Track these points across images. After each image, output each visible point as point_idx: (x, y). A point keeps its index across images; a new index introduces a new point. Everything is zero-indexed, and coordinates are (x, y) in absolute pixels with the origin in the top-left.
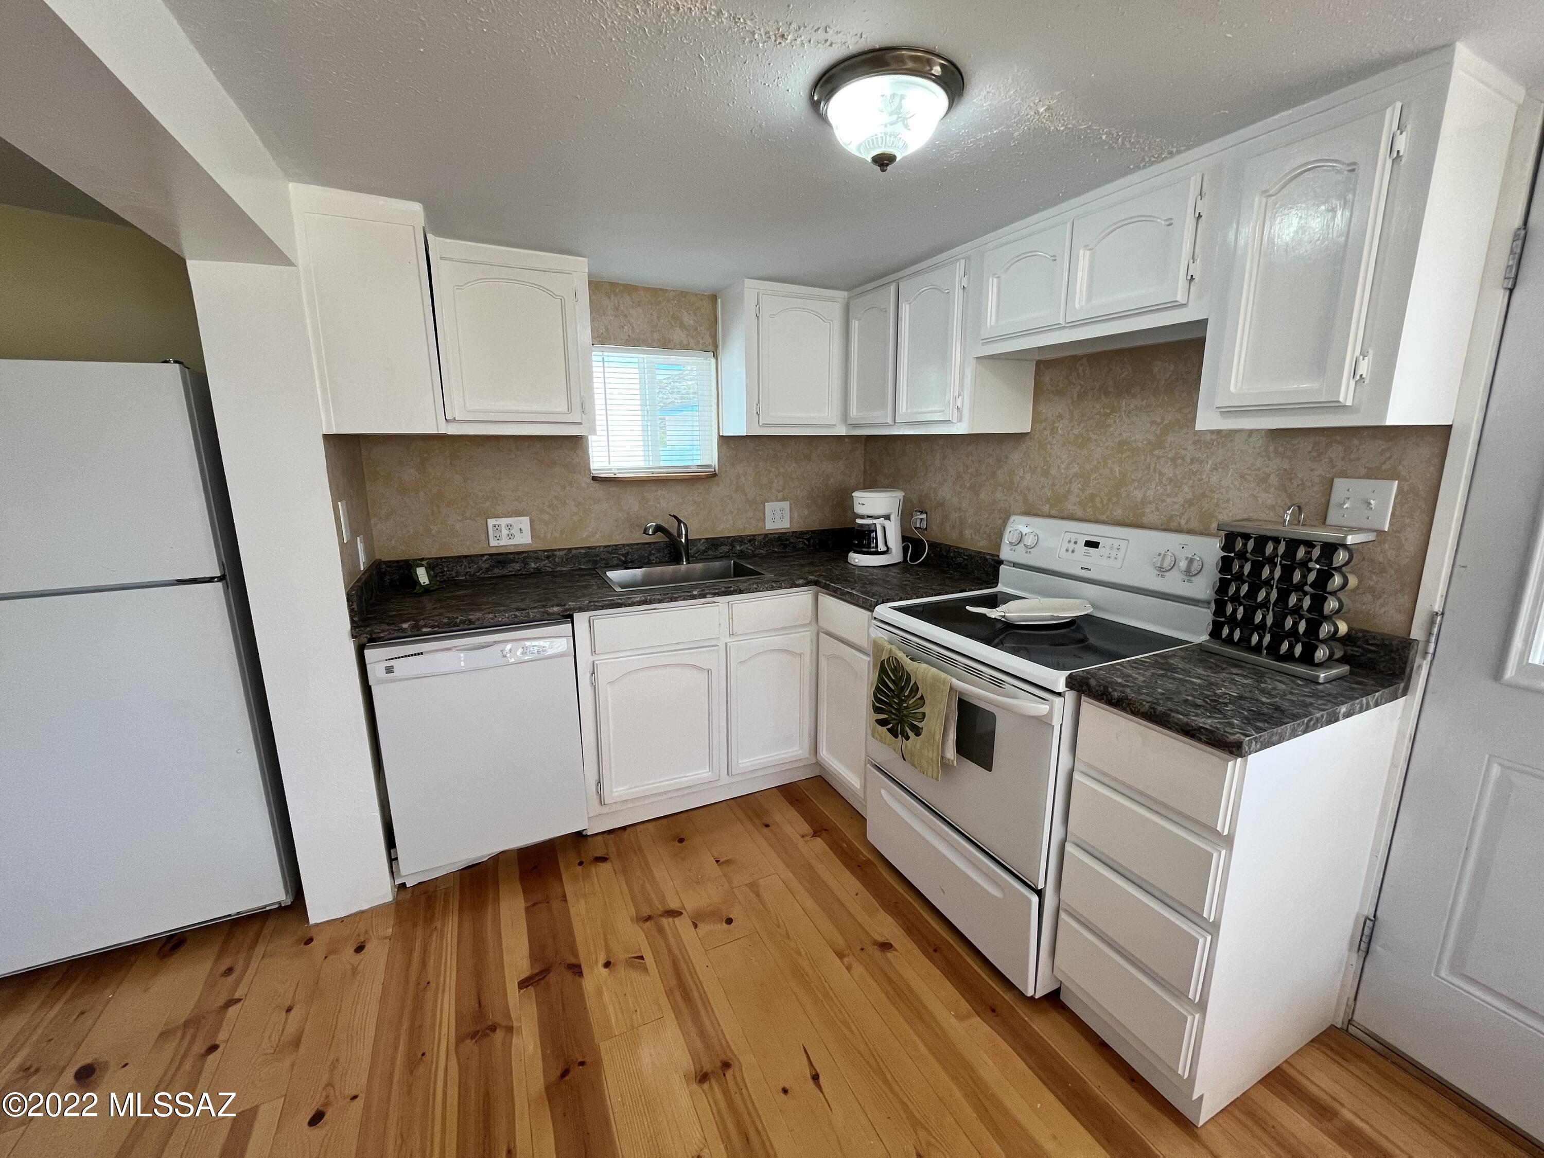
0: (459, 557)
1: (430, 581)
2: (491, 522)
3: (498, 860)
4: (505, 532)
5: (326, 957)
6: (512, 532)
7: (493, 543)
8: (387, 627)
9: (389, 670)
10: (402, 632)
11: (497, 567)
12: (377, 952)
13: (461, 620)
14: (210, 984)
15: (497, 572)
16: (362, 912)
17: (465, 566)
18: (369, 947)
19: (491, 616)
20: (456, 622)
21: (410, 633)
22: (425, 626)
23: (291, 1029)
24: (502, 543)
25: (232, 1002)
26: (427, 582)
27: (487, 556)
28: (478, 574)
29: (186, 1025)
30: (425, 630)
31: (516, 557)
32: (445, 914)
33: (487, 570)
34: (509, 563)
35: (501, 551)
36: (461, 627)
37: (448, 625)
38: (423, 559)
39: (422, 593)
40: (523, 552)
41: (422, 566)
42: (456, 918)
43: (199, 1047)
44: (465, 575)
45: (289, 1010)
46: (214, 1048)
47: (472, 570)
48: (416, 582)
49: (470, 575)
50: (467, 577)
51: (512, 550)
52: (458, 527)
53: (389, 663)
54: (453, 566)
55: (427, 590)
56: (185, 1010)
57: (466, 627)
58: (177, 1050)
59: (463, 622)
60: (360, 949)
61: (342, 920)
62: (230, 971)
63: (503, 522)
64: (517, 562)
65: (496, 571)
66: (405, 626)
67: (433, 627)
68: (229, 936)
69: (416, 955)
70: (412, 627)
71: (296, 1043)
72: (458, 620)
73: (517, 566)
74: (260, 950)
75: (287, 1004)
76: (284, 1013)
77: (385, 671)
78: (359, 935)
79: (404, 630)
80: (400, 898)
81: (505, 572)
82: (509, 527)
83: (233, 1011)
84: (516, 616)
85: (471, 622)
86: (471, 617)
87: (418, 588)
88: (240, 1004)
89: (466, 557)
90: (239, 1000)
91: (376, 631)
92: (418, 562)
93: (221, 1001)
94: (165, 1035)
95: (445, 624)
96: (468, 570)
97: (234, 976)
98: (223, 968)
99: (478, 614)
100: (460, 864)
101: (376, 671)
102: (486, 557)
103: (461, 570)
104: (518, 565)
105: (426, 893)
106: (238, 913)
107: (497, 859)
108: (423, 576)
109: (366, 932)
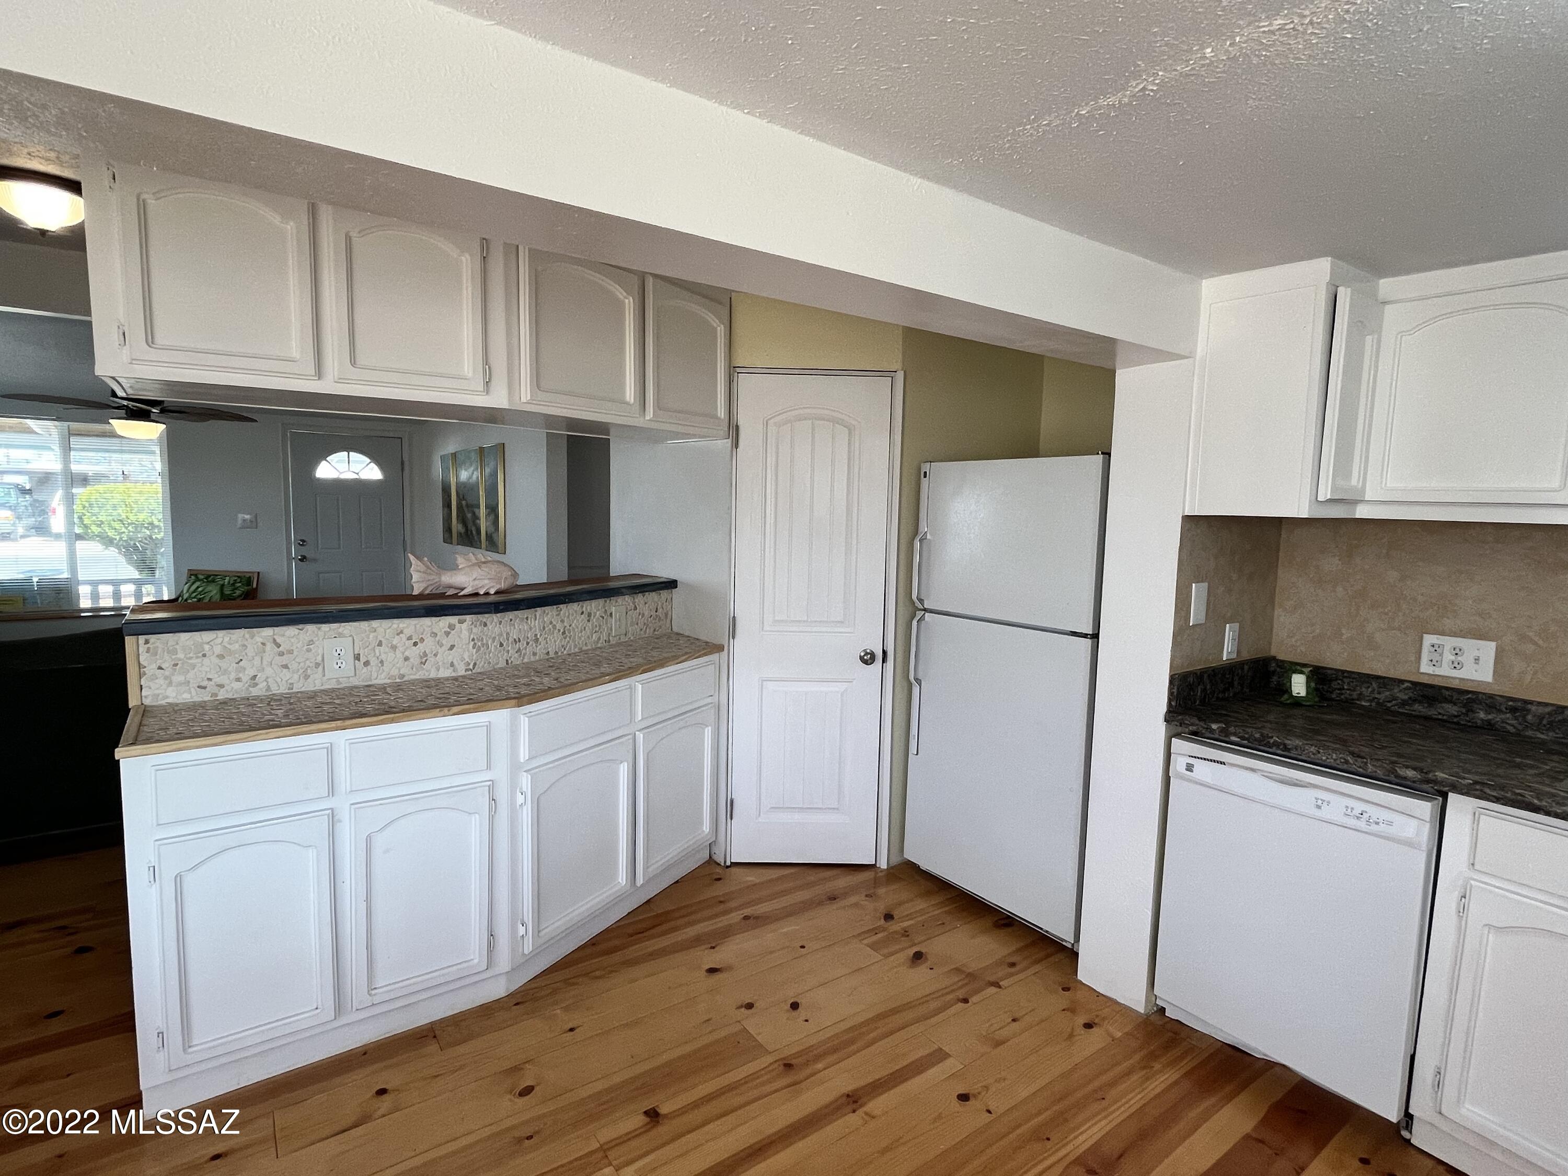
0: (1368, 676)
1: (1307, 693)
2: (1429, 640)
3: (1272, 1067)
4: (1448, 657)
5: (1064, 1010)
6: (1459, 658)
7: (1425, 668)
8: (1197, 722)
9: (1190, 768)
10: (1210, 732)
11: (1420, 702)
12: (1095, 1040)
13: (1275, 741)
14: (999, 963)
15: (1419, 708)
16: (1116, 1002)
17: (1374, 690)
18: (1095, 1030)
19: (1313, 749)
20: (1269, 742)
21: (1217, 736)
22: (1235, 734)
23: (1005, 1033)
24: (1438, 671)
25: (996, 985)
26: (1303, 693)
27: (1409, 685)
28: (1389, 705)
29: (970, 975)
30: (1233, 738)
31: (1455, 696)
32: (1172, 1064)
33: (1404, 703)
34: (1441, 702)
35: (1436, 682)
36: (1273, 750)
37: (1259, 741)
38: (1305, 665)
39: (1290, 704)
40: (1468, 692)
41: (1302, 673)
42: (1176, 1076)
43: (961, 994)
44: (1371, 701)
45: (1014, 1020)
46: (966, 1001)
47: (1382, 697)
48: (1288, 690)
49: (1378, 703)
50: (1374, 704)
51: (1455, 684)
52: (1378, 637)
53: (1191, 761)
54: (1357, 686)
55: (1297, 703)
56: (973, 967)
57: (1279, 752)
58: (955, 983)
59: (1276, 745)
60: (1088, 1026)
61: (1099, 995)
62: (1013, 965)
63: (1449, 642)
64: (1455, 704)
65: (1416, 706)
66: (1214, 726)
67: (1243, 738)
68: (1033, 944)
69: (1118, 1069)
70: (1222, 730)
71: (998, 1043)
72: (1272, 741)
73: (1453, 709)
74: (1037, 968)
75: (1017, 1015)
76: (1010, 1020)
77: (1185, 767)
78: (1097, 1016)
79: (1212, 731)
80: (1152, 1018)
81: (1432, 712)
82: (1457, 652)
83: (992, 990)
84: (1347, 762)
85: (1286, 748)
86: (1287, 742)
87: (1286, 696)
88: (998, 990)
89: (1378, 678)
90: (1000, 987)
91: (1186, 722)
92: (1297, 667)
93: (992, 979)
94: (958, 970)
95: (1256, 740)
96: (1377, 696)
97: (1013, 970)
98: (1012, 960)
99: (1297, 742)
100: (1230, 1038)
101: (1179, 764)
102: (1406, 685)
103: (1366, 692)
104: (1455, 708)
105: (1175, 1033)
106: (1047, 932)
107: (1270, 1065)
108: (1299, 685)
109: (1104, 1019)
